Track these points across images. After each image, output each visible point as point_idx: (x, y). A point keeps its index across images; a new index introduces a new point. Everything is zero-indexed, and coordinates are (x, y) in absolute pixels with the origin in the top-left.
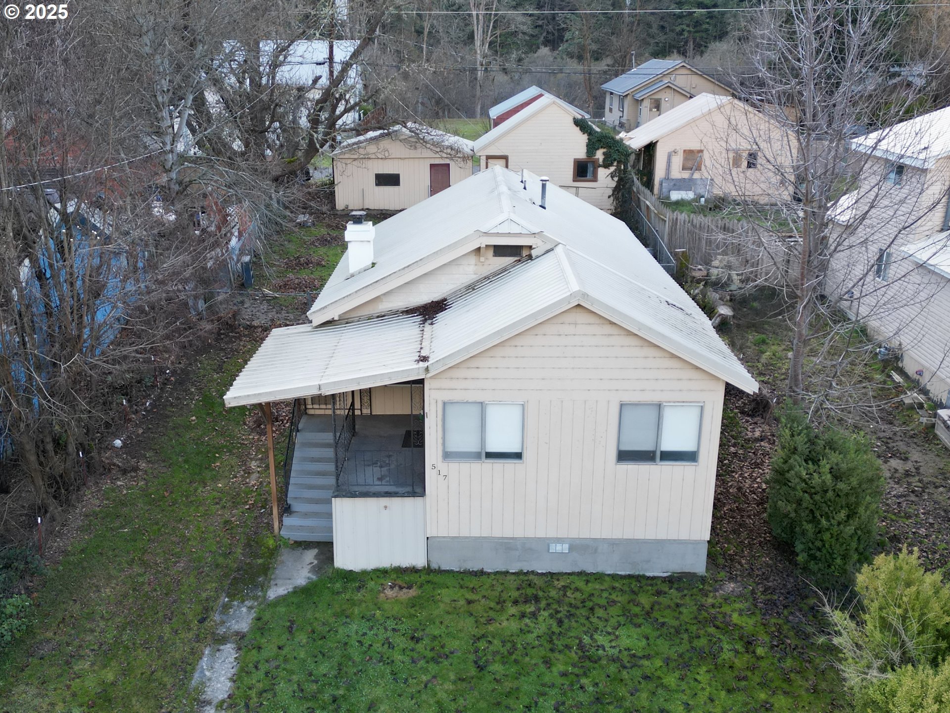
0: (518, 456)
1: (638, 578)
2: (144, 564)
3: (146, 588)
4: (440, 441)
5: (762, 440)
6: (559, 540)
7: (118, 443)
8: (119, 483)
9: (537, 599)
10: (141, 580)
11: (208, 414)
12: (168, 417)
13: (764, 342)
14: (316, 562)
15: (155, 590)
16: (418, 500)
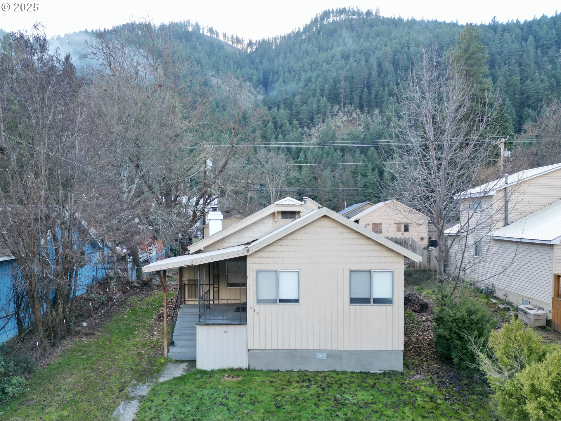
0: (297, 301)
1: (366, 373)
2: (92, 369)
3: (91, 378)
4: (255, 292)
5: (427, 321)
6: (321, 351)
7: (85, 324)
8: (83, 339)
9: (310, 380)
10: (89, 375)
11: (134, 315)
12: (112, 316)
13: (422, 289)
14: (186, 368)
15: (97, 379)
16: (243, 327)
